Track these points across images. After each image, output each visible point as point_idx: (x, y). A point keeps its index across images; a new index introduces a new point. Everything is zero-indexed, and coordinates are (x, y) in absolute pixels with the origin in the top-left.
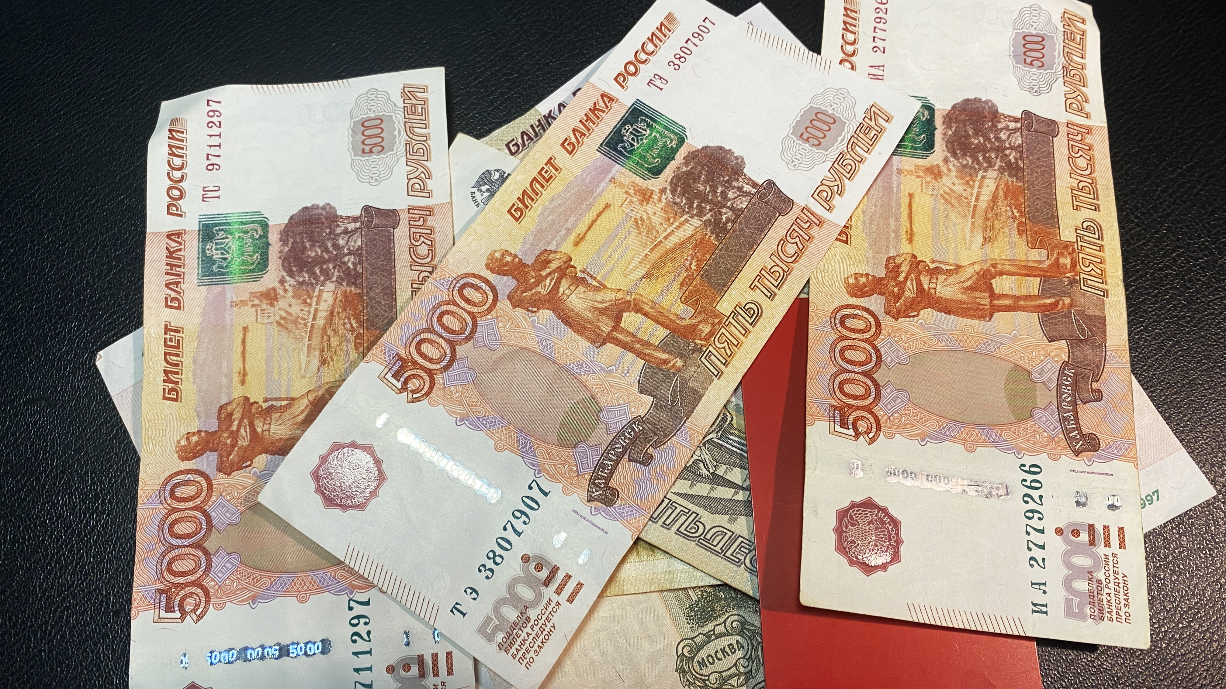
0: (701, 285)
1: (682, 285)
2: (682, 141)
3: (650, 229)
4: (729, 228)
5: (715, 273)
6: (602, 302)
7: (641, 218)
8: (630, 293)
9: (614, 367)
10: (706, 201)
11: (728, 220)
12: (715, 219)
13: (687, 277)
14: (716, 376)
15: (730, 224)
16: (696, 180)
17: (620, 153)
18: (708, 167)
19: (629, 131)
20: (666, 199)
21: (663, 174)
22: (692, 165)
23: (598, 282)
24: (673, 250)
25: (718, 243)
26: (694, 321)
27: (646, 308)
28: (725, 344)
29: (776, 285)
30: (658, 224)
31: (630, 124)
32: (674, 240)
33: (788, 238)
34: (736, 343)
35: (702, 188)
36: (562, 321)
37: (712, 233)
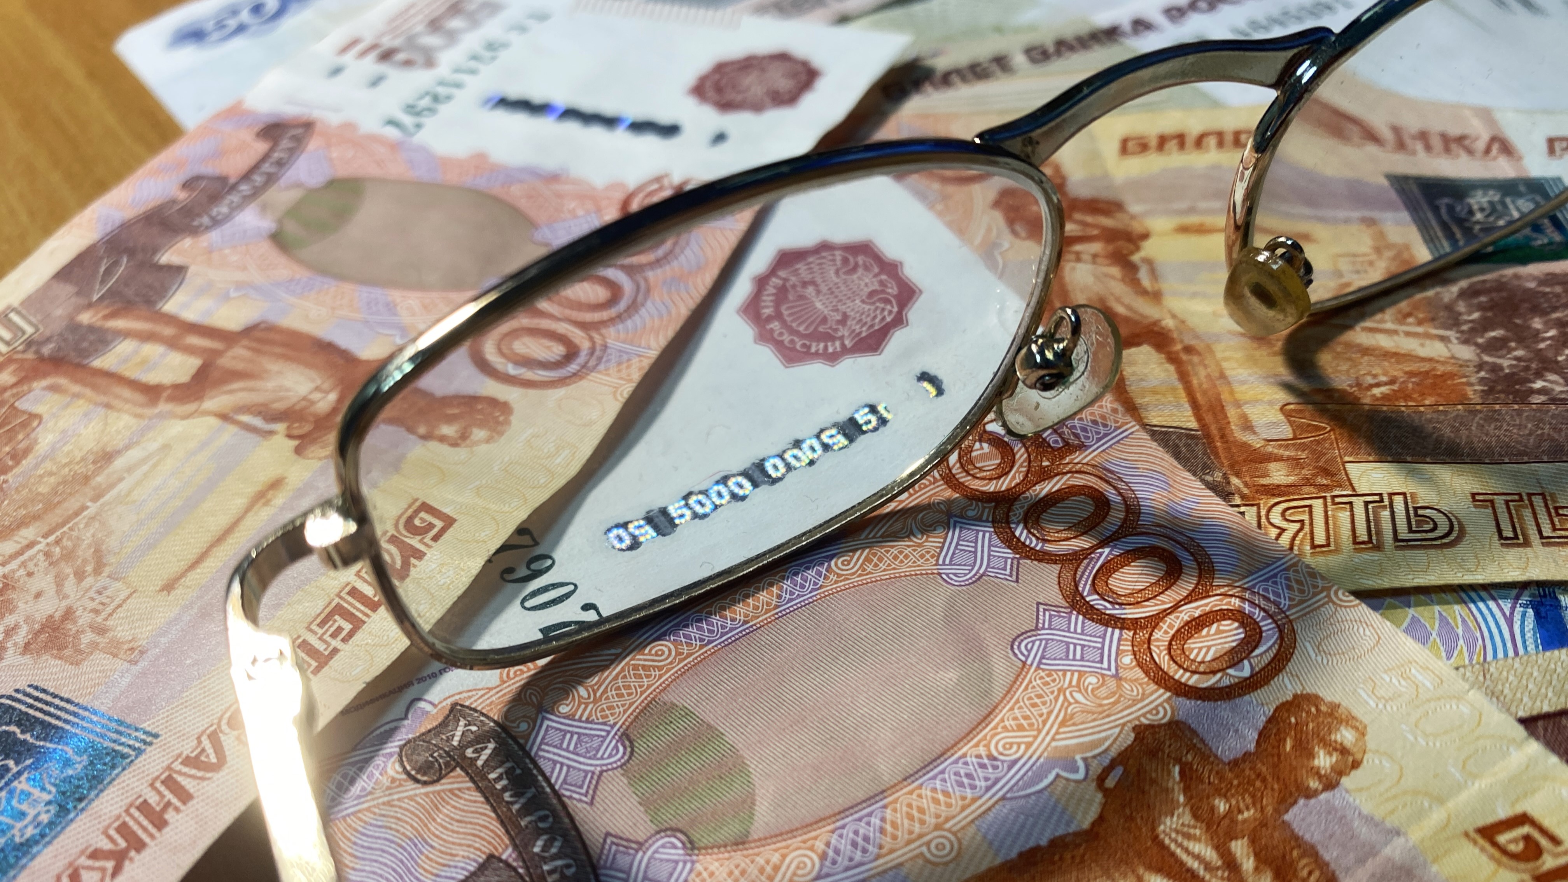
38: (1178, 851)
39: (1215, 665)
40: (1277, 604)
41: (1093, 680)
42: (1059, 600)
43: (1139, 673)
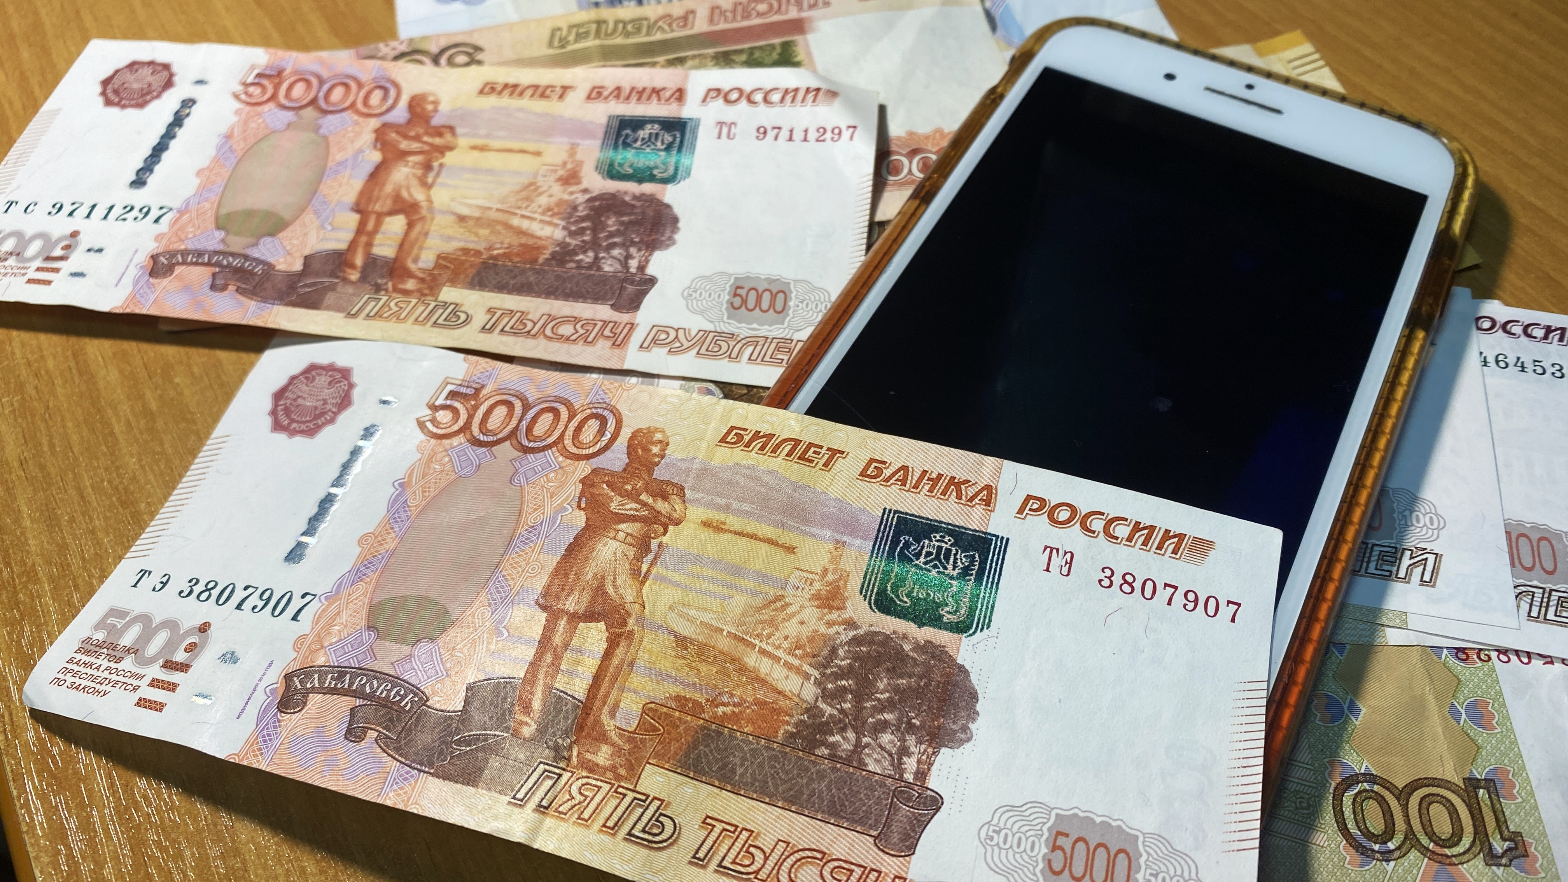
0: (686, 730)
1: (678, 698)
2: (962, 628)
3: (772, 622)
4: (818, 752)
5: (718, 749)
6: (615, 587)
7: (787, 605)
8: (641, 620)
9: (506, 634)
10: (859, 698)
11: (833, 746)
12: (827, 723)
13: (696, 703)
14: (514, 798)
15: (826, 752)
16: (893, 672)
17: (895, 542)
18: (927, 685)
19: (943, 544)
20: (838, 633)
21: (883, 616)
22: (921, 658)
23: (648, 571)
24: (742, 669)
25: (780, 739)
26: (613, 736)
27: (619, 652)
28: (579, 798)
29: (725, 863)
30: (786, 632)
31: (956, 541)
32: (764, 666)
33: (832, 865)
34: (586, 815)
35: (881, 686)
36: (571, 543)
37: (796, 725)
38: (623, 512)
39: (596, 440)
40: (605, 403)
41: (552, 475)
42: (517, 454)
43: (569, 461)
